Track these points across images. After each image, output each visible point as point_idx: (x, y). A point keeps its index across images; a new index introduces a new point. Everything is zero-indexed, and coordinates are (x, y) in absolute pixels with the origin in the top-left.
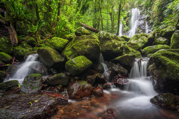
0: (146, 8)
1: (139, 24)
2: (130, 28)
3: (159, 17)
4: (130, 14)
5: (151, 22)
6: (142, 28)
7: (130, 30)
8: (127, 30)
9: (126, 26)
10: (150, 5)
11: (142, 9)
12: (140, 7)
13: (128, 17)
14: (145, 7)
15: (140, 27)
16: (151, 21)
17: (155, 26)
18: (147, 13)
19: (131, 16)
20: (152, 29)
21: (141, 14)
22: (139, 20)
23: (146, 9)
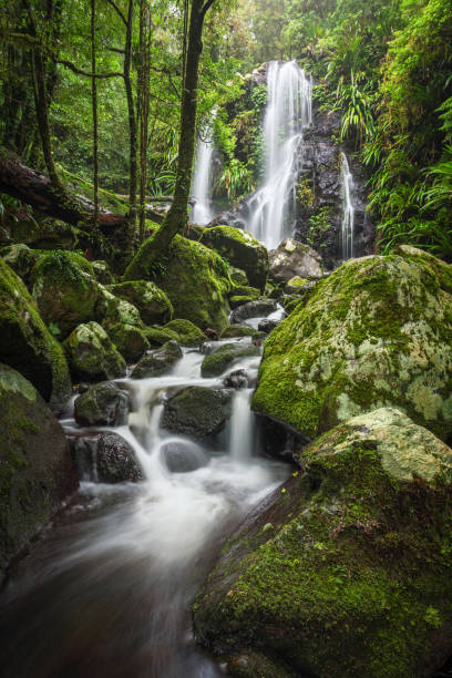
0: (344, 70)
1: (309, 163)
2: (256, 176)
3: (410, 139)
4: (256, 91)
5: (367, 160)
6: (322, 185)
7: (257, 187)
8: (241, 189)
9: (235, 161)
10: (361, 56)
11: (323, 73)
12: (313, 63)
13: (249, 106)
14: (338, 62)
15: (310, 176)
16: (369, 152)
17: (390, 185)
18: (350, 99)
19: (263, 106)
20: (374, 198)
21: (316, 103)
22: (306, 138)
23: (342, 79)
